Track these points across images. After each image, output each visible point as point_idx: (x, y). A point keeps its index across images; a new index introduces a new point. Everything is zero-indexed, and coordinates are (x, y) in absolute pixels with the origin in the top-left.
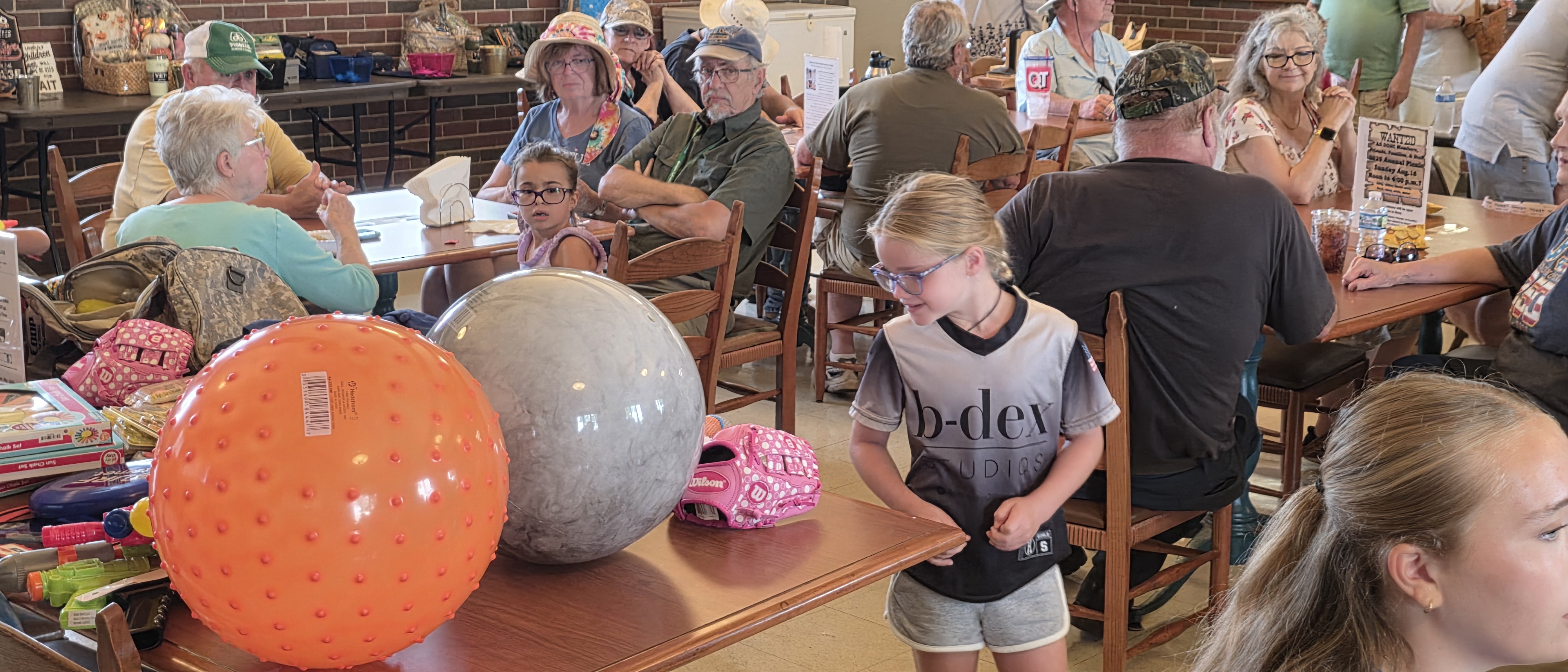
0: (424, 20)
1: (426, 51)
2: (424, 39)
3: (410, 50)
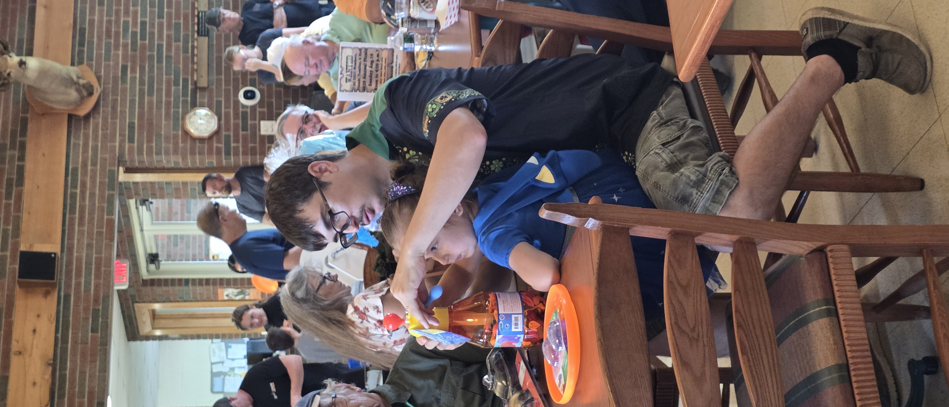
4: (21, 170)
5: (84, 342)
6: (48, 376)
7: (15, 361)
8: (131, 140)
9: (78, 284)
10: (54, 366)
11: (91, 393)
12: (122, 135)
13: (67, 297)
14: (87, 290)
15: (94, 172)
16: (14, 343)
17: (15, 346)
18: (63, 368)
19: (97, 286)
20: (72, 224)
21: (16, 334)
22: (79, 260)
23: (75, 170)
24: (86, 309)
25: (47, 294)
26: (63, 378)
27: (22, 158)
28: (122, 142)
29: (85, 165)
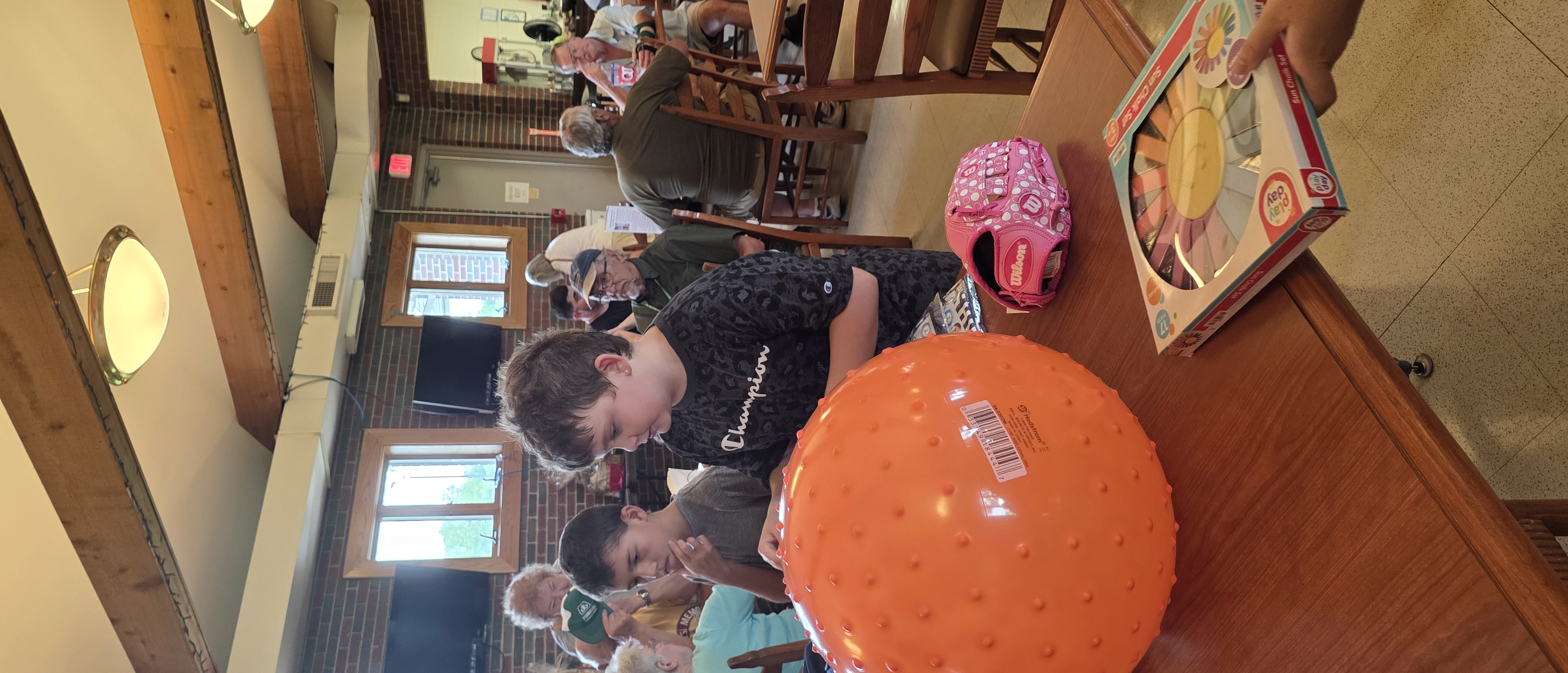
0: (588, 481)
1: (609, 481)
2: (600, 481)
3: (607, 490)
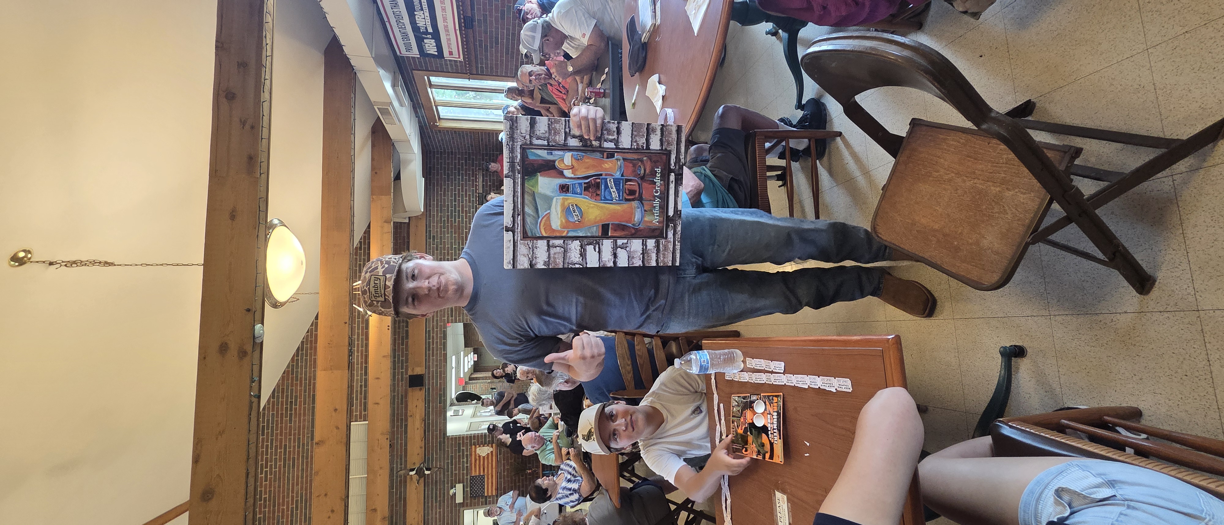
4: (407, 332)
5: (436, 408)
6: (423, 425)
7: (409, 419)
8: (452, 316)
9: (433, 383)
10: (425, 420)
11: (440, 430)
12: (448, 314)
13: (429, 389)
14: (437, 385)
15: (437, 331)
16: (409, 412)
17: (409, 414)
18: (429, 419)
19: (440, 383)
20: (429, 357)
21: (409, 407)
22: (433, 371)
23: (429, 331)
24: (437, 393)
25: (421, 390)
26: (429, 423)
27: (407, 327)
28: (448, 317)
29: (433, 329)
